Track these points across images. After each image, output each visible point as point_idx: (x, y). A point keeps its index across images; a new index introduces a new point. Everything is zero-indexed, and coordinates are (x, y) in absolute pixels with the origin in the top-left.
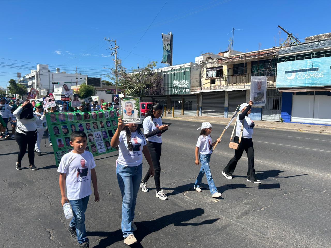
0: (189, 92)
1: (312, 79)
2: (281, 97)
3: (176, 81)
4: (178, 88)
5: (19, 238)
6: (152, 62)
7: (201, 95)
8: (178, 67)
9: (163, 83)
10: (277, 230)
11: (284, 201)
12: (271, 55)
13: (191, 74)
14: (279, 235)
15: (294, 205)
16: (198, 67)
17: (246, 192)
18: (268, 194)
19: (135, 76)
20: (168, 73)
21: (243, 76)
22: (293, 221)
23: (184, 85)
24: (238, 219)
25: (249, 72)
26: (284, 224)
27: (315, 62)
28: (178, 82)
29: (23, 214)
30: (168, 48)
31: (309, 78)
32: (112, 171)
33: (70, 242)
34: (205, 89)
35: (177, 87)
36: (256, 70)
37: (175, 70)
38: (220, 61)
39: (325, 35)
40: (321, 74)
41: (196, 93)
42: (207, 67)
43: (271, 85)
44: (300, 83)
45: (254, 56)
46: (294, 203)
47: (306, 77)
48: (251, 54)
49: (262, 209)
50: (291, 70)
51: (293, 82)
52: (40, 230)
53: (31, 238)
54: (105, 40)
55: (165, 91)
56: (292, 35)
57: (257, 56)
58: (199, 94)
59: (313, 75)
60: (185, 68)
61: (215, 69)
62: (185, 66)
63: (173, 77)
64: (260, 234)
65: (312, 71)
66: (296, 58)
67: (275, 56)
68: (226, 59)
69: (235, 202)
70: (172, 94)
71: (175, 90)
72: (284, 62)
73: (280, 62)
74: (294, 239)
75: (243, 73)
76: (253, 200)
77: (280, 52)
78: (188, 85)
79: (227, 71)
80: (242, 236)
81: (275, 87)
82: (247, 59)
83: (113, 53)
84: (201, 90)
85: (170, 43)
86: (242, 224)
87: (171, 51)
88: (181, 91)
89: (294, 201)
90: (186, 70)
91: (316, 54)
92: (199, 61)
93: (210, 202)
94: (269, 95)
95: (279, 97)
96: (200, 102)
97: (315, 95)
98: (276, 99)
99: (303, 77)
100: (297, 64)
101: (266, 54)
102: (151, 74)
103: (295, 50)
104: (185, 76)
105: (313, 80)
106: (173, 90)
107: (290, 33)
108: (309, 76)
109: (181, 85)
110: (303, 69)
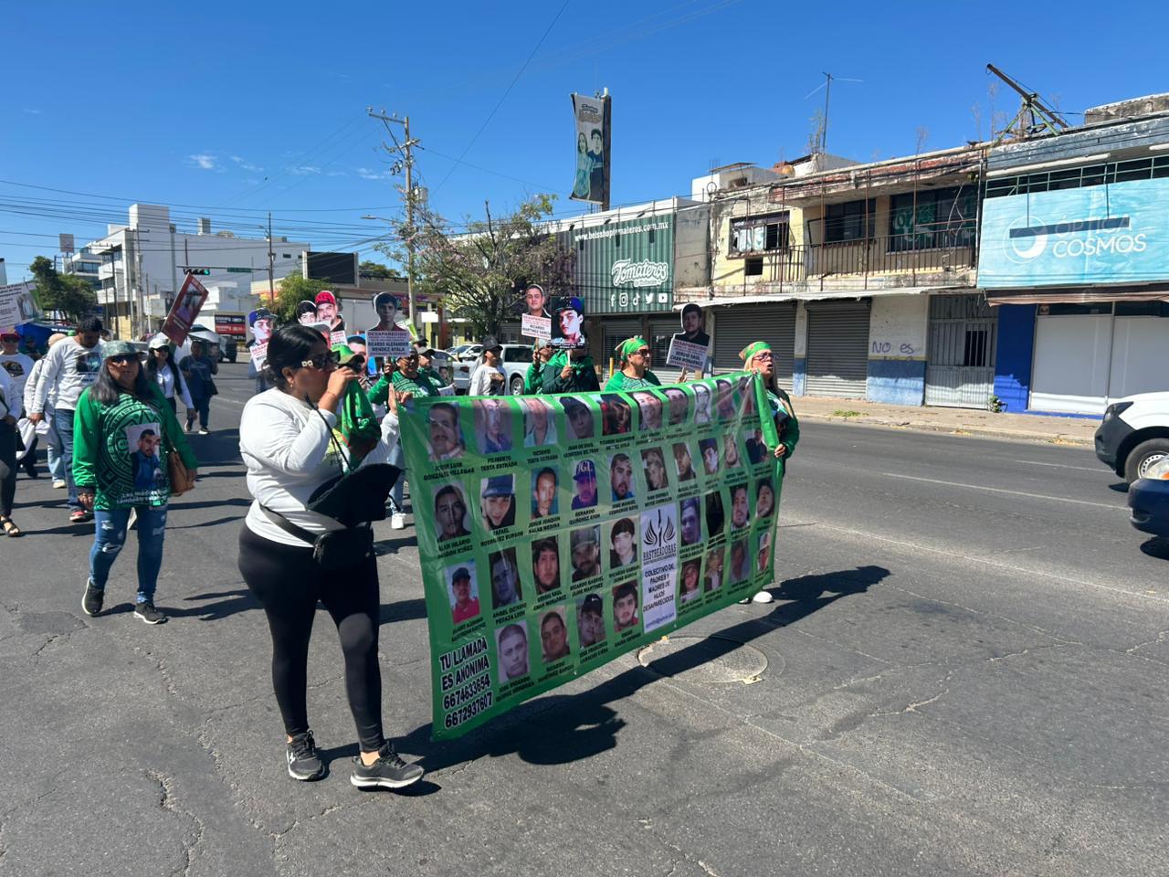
0: (668, 303)
1: (1106, 256)
2: (996, 321)
3: (624, 265)
4: (629, 289)
5: (54, 802)
6: (536, 196)
7: (713, 316)
8: (628, 213)
9: (577, 273)
10: (957, 777)
11: (988, 682)
12: (961, 171)
13: (674, 240)
14: (964, 796)
15: (1023, 696)
16: (701, 215)
17: (855, 649)
18: (932, 656)
19: (478, 245)
20: (593, 236)
21: (860, 248)
22: (1014, 747)
23: (649, 280)
24: (823, 742)
25: (881, 233)
26: (984, 759)
27: (1117, 196)
28: (631, 269)
29: (73, 721)
30: (595, 145)
31: (1095, 254)
32: (389, 576)
33: (231, 818)
34: (724, 293)
35: (626, 286)
36: (908, 225)
37: (617, 226)
38: (777, 193)
39: (1157, 100)
40: (1136, 239)
42: (732, 213)
43: (958, 280)
44: (1062, 272)
45: (899, 174)
46: (1023, 688)
47: (1085, 250)
48: (889, 167)
49: (908, 709)
50: (1030, 226)
51: (1038, 270)
52: (130, 777)
53: (96, 803)
54: (370, 115)
56: (1038, 100)
57: (909, 174)
59: (1109, 244)
60: (656, 217)
61: (760, 221)
62: (654, 211)
63: (612, 251)
64: (897, 792)
65: (1104, 230)
66: (1049, 182)
67: (974, 173)
68: (801, 185)
69: (816, 685)
70: (610, 311)
71: (618, 295)
72: (1006, 195)
73: (991, 195)
74: (1017, 811)
75: (863, 236)
76: (879, 677)
77: (995, 159)
78: (663, 278)
79: (804, 227)
80: (833, 797)
81: (975, 287)
82: (876, 184)
83: (399, 163)
84: (712, 296)
85: (601, 129)
86: (836, 759)
87: (605, 158)
88: (640, 302)
89: (1023, 680)
90: (657, 225)
91: (1121, 166)
92: (706, 191)
93: (729, 684)
94: (953, 316)
95: (988, 321)
97: (1118, 314)
98: (976, 329)
99: (1073, 252)
100: (1054, 203)
101: (942, 167)
102: (535, 241)
103: (1048, 151)
104: (656, 246)
105: (1108, 261)
106: (613, 296)
107: (1030, 93)
108: (1093, 248)
109: (640, 277)
110: (1075, 221)
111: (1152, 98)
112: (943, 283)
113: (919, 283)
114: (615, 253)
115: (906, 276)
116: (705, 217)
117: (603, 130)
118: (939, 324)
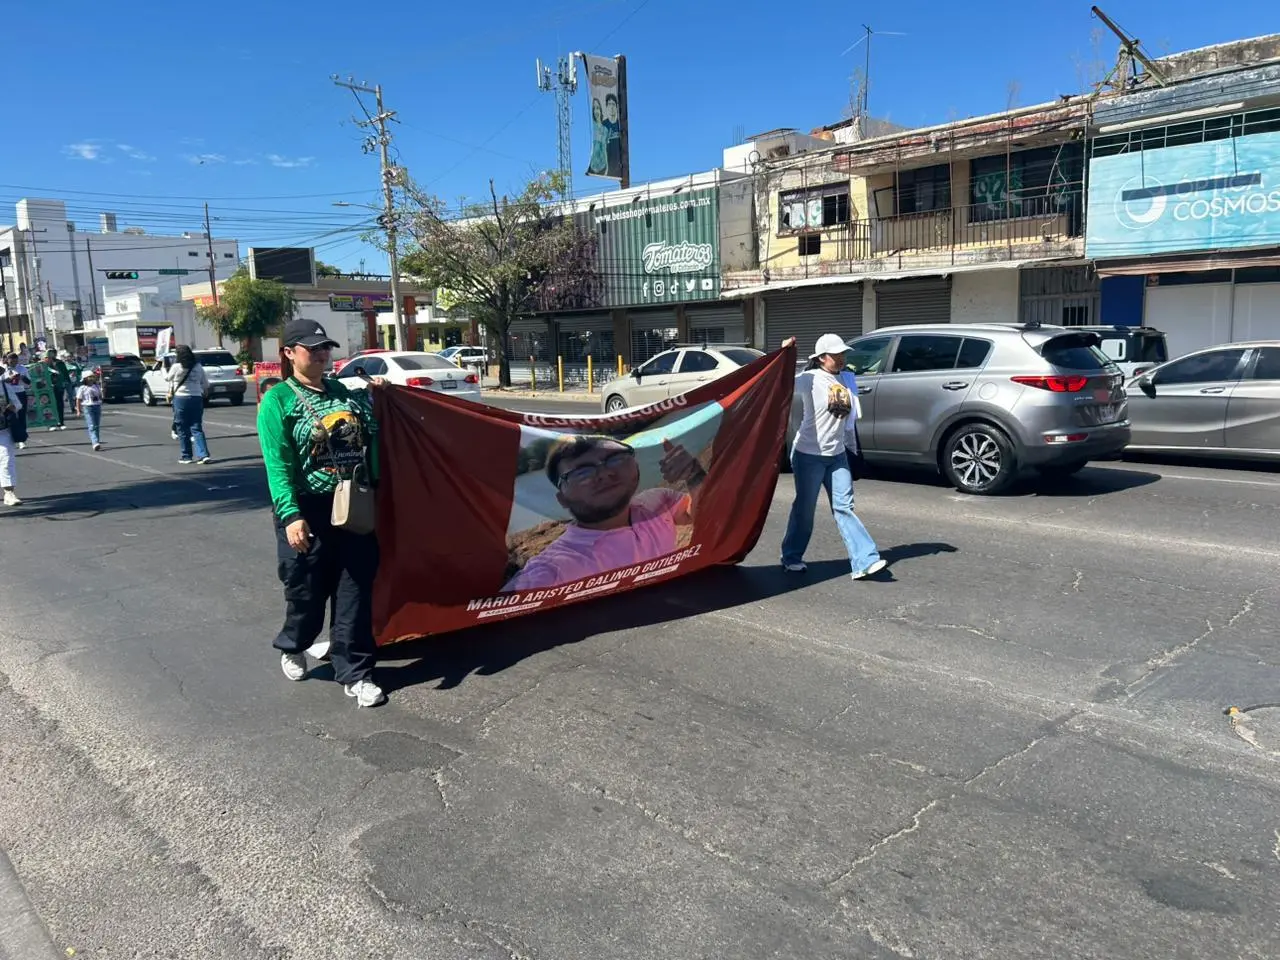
0: (714, 290)
1: (1236, 216)
2: (1098, 295)
3: (658, 248)
4: (664, 275)
6: (544, 173)
7: (763, 303)
8: (662, 188)
9: (599, 260)
12: (1062, 128)
13: (717, 216)
16: (745, 189)
19: (482, 232)
20: (617, 217)
21: (938, 220)
23: (689, 264)
25: (960, 202)
27: (1246, 150)
28: (666, 253)
30: (610, 113)
31: (1222, 215)
34: (781, 275)
35: (661, 272)
36: (991, 192)
37: (648, 203)
38: (840, 161)
39: (1223, 50)
40: (1270, 197)
41: (744, 292)
42: (780, 185)
43: (1062, 250)
44: (1184, 236)
45: (988, 133)
47: (1210, 212)
48: (975, 126)
50: (1146, 187)
51: (1157, 235)
54: (336, 83)
55: (607, 292)
57: (1000, 134)
58: (753, 300)
59: (1238, 203)
60: (695, 193)
61: (814, 194)
62: (691, 185)
63: (642, 233)
65: (1233, 189)
66: (1166, 137)
67: (1076, 130)
68: (871, 150)
70: (642, 302)
71: (651, 283)
72: (1116, 153)
73: (1099, 154)
75: (940, 203)
77: (1102, 114)
78: (706, 261)
79: (868, 198)
81: (1083, 257)
82: (959, 147)
83: (372, 139)
84: (767, 279)
85: (616, 94)
87: (620, 127)
88: (679, 289)
90: (697, 202)
91: (1250, 118)
92: (748, 162)
94: (1048, 291)
95: (1088, 295)
96: (757, 328)
97: (1238, 281)
98: (1075, 305)
99: (1197, 214)
100: (1173, 161)
101: (1039, 125)
102: (547, 224)
103: (1164, 103)
104: (696, 226)
105: (1237, 224)
106: (646, 284)
107: (1130, 39)
108: (1220, 208)
109: (678, 262)
110: (1198, 180)
111: (1215, 48)
112: (1044, 254)
113: (1016, 255)
114: (646, 235)
115: (1000, 248)
116: (749, 191)
117: (619, 96)
118: (1032, 301)
